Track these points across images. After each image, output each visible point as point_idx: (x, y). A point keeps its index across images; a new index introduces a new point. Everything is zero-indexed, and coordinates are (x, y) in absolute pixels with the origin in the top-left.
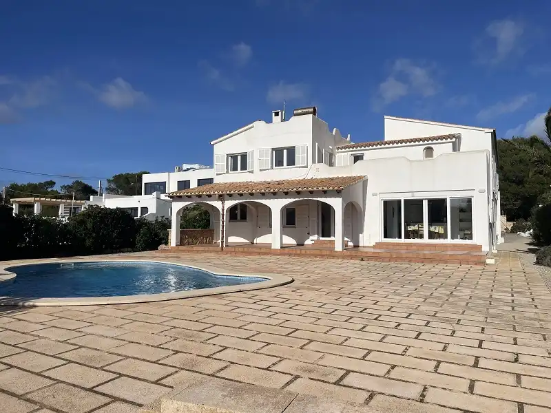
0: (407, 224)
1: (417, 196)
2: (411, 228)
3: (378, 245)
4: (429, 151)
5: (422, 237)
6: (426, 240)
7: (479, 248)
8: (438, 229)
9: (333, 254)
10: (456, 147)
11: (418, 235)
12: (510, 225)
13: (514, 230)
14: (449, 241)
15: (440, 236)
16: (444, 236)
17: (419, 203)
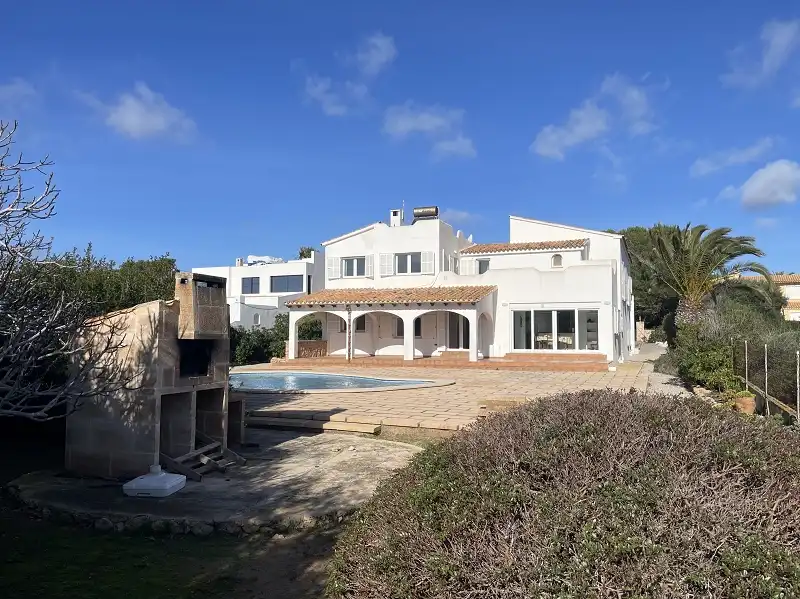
0: (536, 335)
1: (546, 308)
2: (540, 338)
3: (508, 356)
4: (558, 258)
5: (550, 347)
6: (555, 350)
7: (604, 357)
8: (566, 339)
9: (468, 365)
10: (584, 256)
11: (546, 345)
12: (648, 333)
13: (652, 340)
14: (577, 351)
15: (568, 346)
16: (572, 346)
17: (548, 314)
